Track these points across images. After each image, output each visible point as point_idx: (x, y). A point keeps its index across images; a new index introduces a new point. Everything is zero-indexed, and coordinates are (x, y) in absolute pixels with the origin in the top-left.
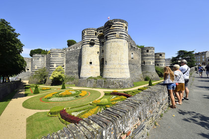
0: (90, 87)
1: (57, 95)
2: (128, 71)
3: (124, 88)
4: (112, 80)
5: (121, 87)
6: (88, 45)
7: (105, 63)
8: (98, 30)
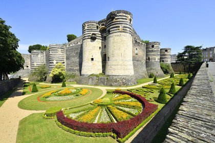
0: (92, 85)
1: (56, 94)
2: (132, 67)
3: (127, 85)
4: (115, 77)
5: (124, 84)
6: (90, 40)
7: (107, 59)
8: (99, 23)
